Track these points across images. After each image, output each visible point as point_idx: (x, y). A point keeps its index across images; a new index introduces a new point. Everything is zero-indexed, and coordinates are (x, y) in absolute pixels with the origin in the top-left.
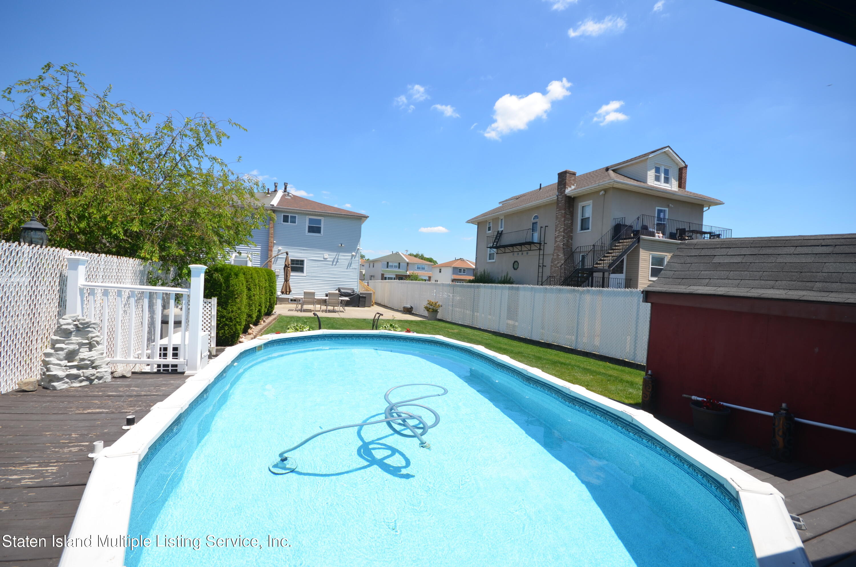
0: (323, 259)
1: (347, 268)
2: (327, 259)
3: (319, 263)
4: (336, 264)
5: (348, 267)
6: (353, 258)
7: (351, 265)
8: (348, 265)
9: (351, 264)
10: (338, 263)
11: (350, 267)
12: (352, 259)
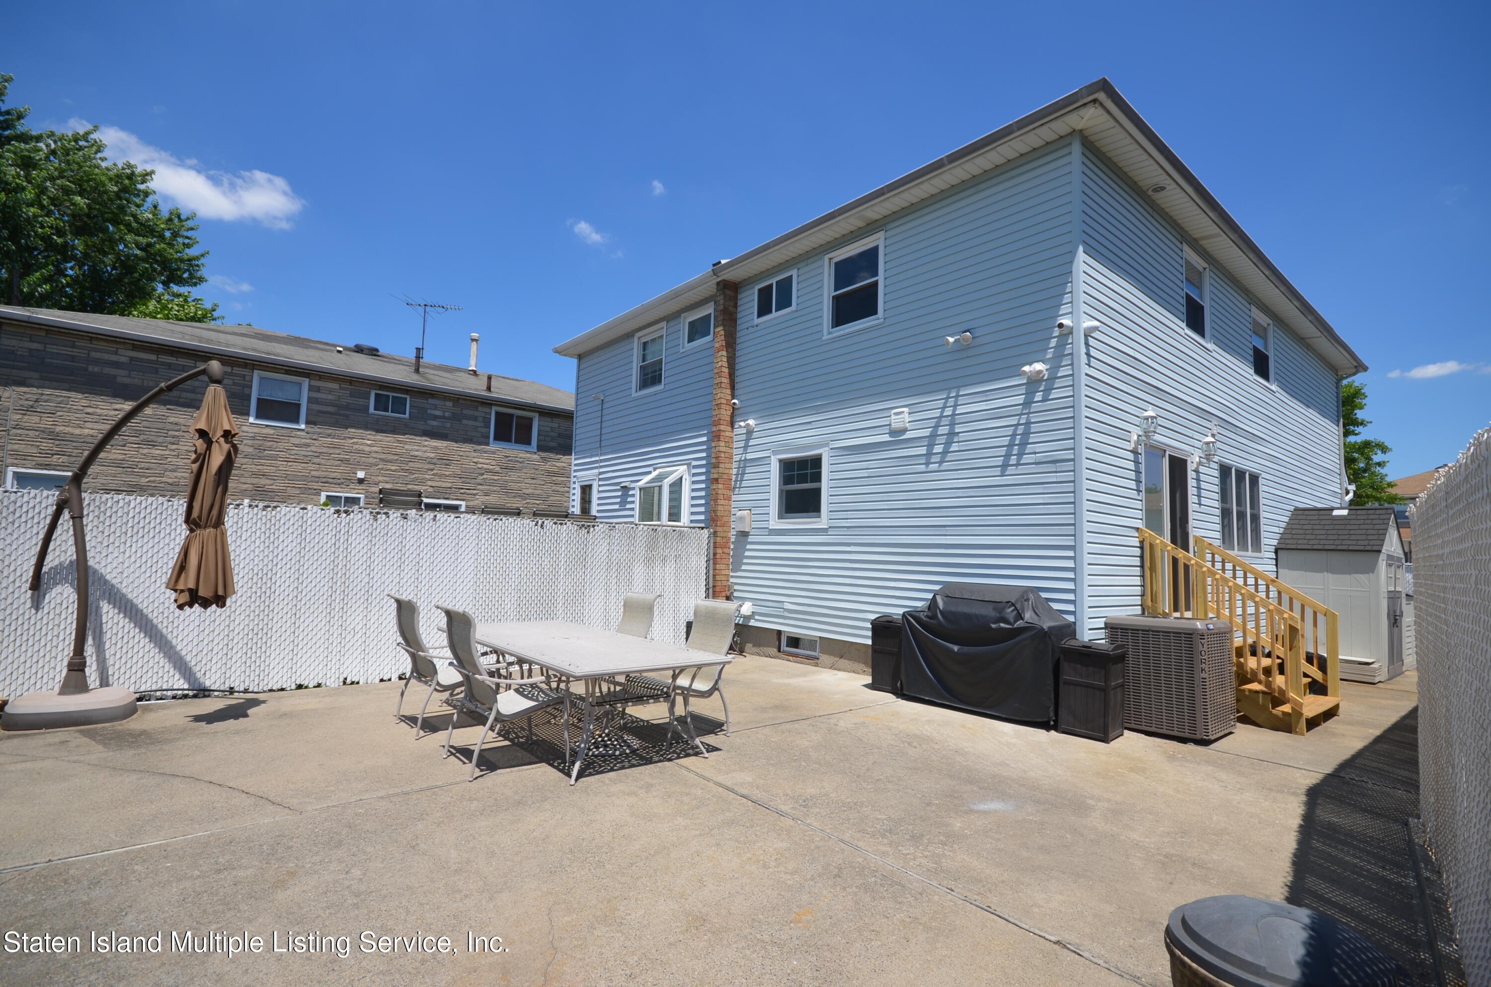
0: (886, 438)
1: (1005, 466)
2: (904, 431)
3: (873, 462)
4: (945, 452)
5: (1008, 456)
6: (1039, 396)
7: (1024, 444)
8: (1011, 445)
9: (1026, 434)
10: (954, 447)
11: (1020, 455)
12: (1027, 403)
